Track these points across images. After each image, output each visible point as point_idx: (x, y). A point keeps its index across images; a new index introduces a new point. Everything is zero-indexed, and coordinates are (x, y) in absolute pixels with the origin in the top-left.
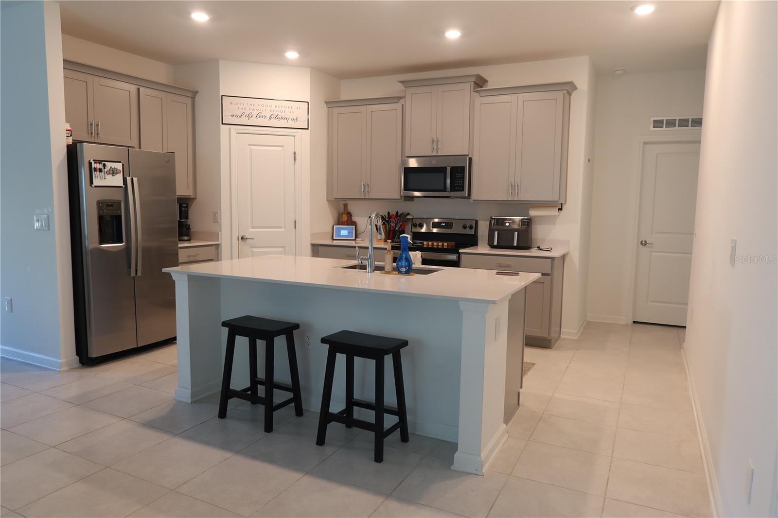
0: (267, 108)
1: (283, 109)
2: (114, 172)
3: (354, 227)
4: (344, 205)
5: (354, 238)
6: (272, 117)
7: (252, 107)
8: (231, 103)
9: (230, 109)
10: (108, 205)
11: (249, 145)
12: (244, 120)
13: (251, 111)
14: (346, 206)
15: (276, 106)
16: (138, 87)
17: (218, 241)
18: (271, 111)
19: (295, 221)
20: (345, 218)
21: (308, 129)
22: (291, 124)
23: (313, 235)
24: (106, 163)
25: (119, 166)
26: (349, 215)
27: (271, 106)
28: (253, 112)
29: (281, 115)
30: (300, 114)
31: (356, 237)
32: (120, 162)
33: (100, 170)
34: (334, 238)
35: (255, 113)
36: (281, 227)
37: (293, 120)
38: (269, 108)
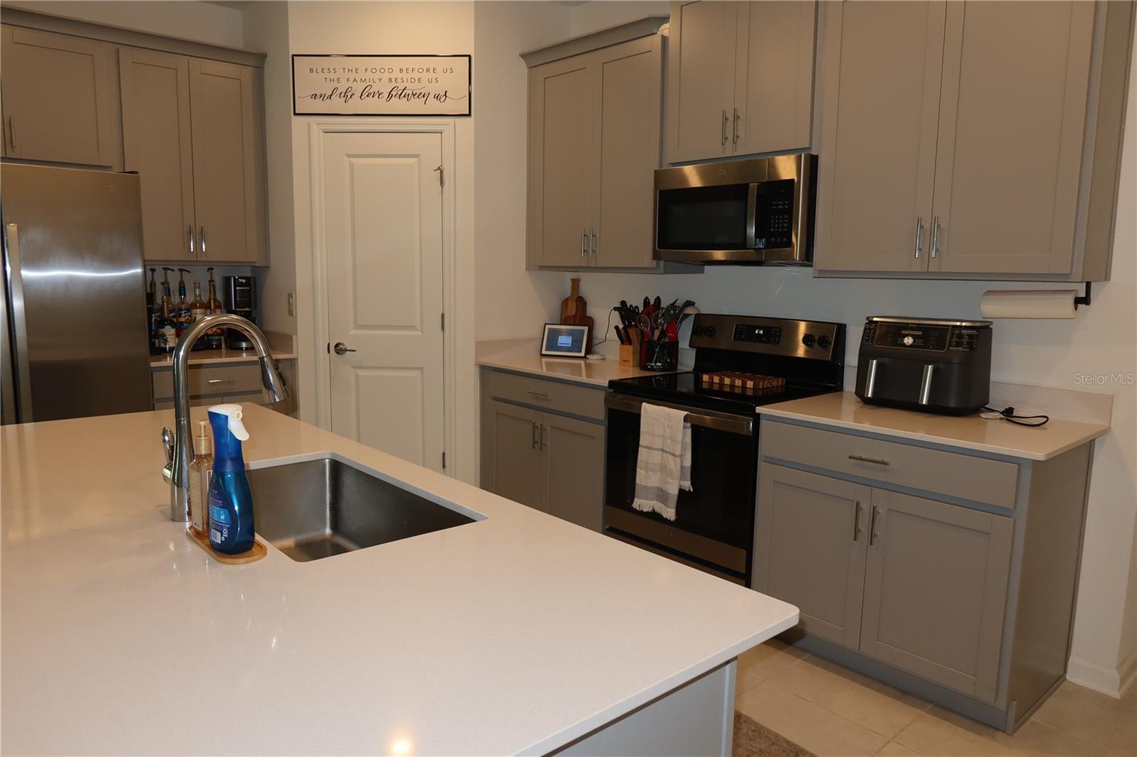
0: (385, 75)
1: (416, 75)
3: (586, 329)
4: (572, 280)
5: (582, 354)
6: (394, 93)
7: (352, 76)
8: (311, 70)
9: (309, 81)
11: (349, 156)
12: (337, 105)
13: (350, 84)
14: (576, 283)
15: (401, 70)
17: (292, 353)
18: (390, 80)
20: (572, 309)
21: (469, 115)
22: (433, 106)
23: (481, 346)
26: (581, 303)
27: (391, 70)
28: (354, 85)
29: (412, 87)
30: (453, 80)
31: (589, 351)
34: (544, 352)
35: (358, 88)
36: (413, 328)
37: (437, 97)
38: (386, 76)
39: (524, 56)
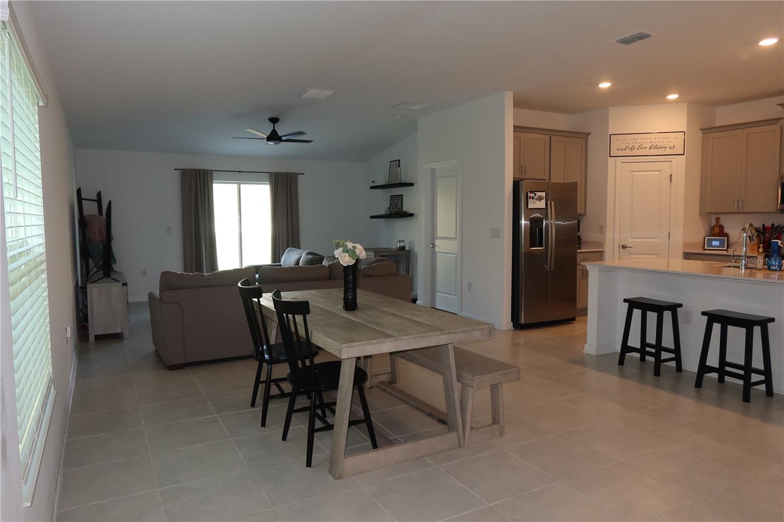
0: (647, 140)
1: (662, 140)
2: (540, 198)
3: (726, 238)
4: (716, 218)
5: (725, 248)
6: (652, 147)
7: (635, 141)
8: (618, 140)
9: (616, 144)
10: (536, 221)
11: (631, 172)
12: (628, 152)
13: (634, 144)
14: (718, 219)
15: (655, 138)
16: (550, 136)
17: (603, 248)
18: (651, 142)
19: (669, 233)
20: (717, 230)
21: (684, 154)
22: (668, 152)
23: (686, 245)
24: (536, 193)
25: (543, 194)
26: (721, 227)
27: (651, 139)
28: (635, 145)
29: (659, 145)
30: (677, 142)
31: (728, 247)
32: (544, 192)
33: (533, 198)
34: (706, 248)
35: (637, 146)
36: (656, 238)
37: (670, 148)
38: (649, 141)
39: (701, 129)
